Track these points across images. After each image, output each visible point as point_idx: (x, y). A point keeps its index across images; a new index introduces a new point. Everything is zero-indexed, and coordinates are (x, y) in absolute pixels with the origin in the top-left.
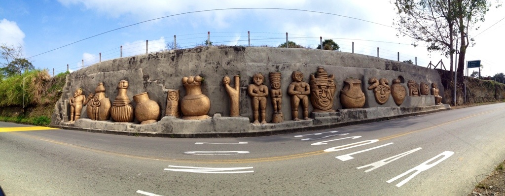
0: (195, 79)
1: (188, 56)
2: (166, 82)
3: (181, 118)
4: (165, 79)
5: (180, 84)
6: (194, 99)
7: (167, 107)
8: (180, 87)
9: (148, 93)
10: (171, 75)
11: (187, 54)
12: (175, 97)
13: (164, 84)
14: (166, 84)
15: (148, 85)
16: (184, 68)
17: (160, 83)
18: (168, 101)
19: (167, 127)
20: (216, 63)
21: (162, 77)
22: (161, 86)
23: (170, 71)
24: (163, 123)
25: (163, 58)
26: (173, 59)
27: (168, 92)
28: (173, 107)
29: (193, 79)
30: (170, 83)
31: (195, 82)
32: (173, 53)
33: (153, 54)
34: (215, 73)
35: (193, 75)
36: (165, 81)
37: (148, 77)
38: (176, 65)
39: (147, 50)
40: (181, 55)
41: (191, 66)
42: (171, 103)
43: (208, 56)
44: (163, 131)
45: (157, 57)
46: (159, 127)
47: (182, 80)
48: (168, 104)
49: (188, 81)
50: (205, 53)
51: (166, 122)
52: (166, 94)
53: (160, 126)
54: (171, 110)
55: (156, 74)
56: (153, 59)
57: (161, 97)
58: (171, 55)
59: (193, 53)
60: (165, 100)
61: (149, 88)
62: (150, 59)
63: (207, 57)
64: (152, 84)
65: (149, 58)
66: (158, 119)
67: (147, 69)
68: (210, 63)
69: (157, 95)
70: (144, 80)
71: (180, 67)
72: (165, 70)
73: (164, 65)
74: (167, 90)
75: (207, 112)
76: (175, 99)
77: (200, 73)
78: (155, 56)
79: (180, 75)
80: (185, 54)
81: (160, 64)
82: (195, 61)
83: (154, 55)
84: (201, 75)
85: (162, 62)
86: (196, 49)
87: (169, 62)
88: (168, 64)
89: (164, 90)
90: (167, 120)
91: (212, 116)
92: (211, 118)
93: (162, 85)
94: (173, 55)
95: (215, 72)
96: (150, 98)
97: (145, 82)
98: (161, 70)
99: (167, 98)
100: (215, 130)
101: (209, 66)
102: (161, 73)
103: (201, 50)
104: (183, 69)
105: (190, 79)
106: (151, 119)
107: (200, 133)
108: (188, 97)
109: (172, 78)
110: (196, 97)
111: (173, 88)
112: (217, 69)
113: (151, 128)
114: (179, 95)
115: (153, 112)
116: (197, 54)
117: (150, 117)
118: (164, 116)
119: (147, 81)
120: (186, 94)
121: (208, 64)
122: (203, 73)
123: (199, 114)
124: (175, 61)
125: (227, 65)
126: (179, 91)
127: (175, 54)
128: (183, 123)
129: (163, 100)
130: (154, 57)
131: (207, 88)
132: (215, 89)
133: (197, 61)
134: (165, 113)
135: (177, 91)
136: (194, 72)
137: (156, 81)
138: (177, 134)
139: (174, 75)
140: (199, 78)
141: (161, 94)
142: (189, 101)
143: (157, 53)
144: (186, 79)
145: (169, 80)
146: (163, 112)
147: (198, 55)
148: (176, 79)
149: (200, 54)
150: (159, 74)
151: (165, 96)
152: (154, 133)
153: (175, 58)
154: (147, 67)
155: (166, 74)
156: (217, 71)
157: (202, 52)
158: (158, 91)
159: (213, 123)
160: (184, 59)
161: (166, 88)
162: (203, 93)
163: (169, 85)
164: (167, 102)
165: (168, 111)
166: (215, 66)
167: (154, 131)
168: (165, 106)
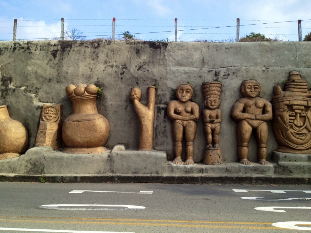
0: (87, 89)
1: (79, 52)
2: (40, 91)
3: (61, 151)
4: (39, 86)
5: (63, 95)
6: (83, 121)
7: (39, 131)
8: (64, 100)
9: (8, 107)
10: (50, 80)
11: (78, 48)
12: (53, 116)
13: (36, 93)
14: (41, 94)
15: (10, 93)
16: (71, 70)
17: (30, 92)
18: (41, 122)
19: (35, 165)
20: (121, 67)
21: (35, 82)
22: (31, 98)
23: (48, 72)
24: (28, 158)
25: (38, 52)
26: (54, 54)
27: (41, 108)
28: (48, 131)
29: (83, 89)
30: (47, 93)
31: (86, 93)
32: (55, 45)
33: (21, 43)
34: (119, 83)
35: (86, 83)
36: (39, 89)
37: (10, 79)
38: (59, 65)
39: (14, 35)
40: (68, 49)
41: (83, 68)
42: (45, 125)
43: (109, 54)
44: (28, 172)
45: (28, 48)
46: (21, 165)
47: (67, 90)
48: (41, 127)
49: (75, 91)
50: (105, 50)
51: (34, 157)
52: (39, 110)
53: (24, 163)
54: (45, 137)
55: (25, 77)
56: (22, 50)
57: (29, 114)
58: (52, 48)
59: (86, 49)
60: (38, 120)
61: (11, 99)
62: (16, 51)
63: (107, 56)
64: (16, 92)
65: (15, 49)
66: (23, 151)
67: (10, 67)
68: (112, 66)
69: (23, 112)
70: (3, 85)
71: (64, 69)
72: (40, 71)
73: (39, 62)
74: (41, 104)
75: (103, 142)
76: (54, 120)
77: (95, 79)
78: (26, 46)
79: (64, 81)
80: (75, 49)
81: (33, 61)
82: (88, 60)
83: (23, 46)
84: (97, 84)
85: (35, 57)
86: (92, 43)
87: (48, 59)
88: (46, 61)
89: (36, 103)
90: (36, 153)
91: (111, 148)
92: (109, 151)
93: (33, 95)
94: (56, 48)
95: (120, 81)
96: (11, 115)
97: (4, 88)
98: (34, 71)
99: (40, 117)
100: (112, 171)
101: (110, 70)
102: (33, 76)
103: (99, 45)
104: (69, 71)
105: (79, 89)
106: (9, 152)
107: (89, 175)
108: (75, 117)
109: (52, 84)
110: (87, 118)
111: (51, 101)
112: (123, 76)
113: (6, 166)
114: (62, 113)
115: (13, 140)
116: (94, 50)
117: (8, 147)
118: (34, 146)
119: (7, 86)
120: (72, 112)
121: (108, 68)
122: (101, 82)
123: (90, 145)
124: (57, 58)
125: (138, 70)
126: (62, 107)
127: (59, 47)
128: (61, 159)
129: (34, 120)
130: (23, 48)
131: (105, 104)
132: (119, 106)
133: (92, 62)
134: (35, 142)
135: (58, 107)
136: (88, 79)
137: (23, 88)
138: (49, 177)
139: (55, 80)
140: (93, 88)
141: (30, 111)
142: (75, 123)
143: (29, 43)
144: (72, 87)
145: (45, 88)
146: (32, 140)
147: (94, 52)
148: (57, 86)
149: (97, 50)
150: (29, 77)
151: (38, 113)
152: (12, 175)
153: (59, 53)
154: (9, 63)
155: (42, 77)
156: (122, 79)
157: (101, 49)
158: (25, 104)
159: (110, 159)
160: (72, 56)
161: (40, 101)
162: (99, 112)
163: (44, 95)
164: (39, 124)
165: (40, 138)
166: (119, 71)
167: (13, 172)
168: (35, 130)
